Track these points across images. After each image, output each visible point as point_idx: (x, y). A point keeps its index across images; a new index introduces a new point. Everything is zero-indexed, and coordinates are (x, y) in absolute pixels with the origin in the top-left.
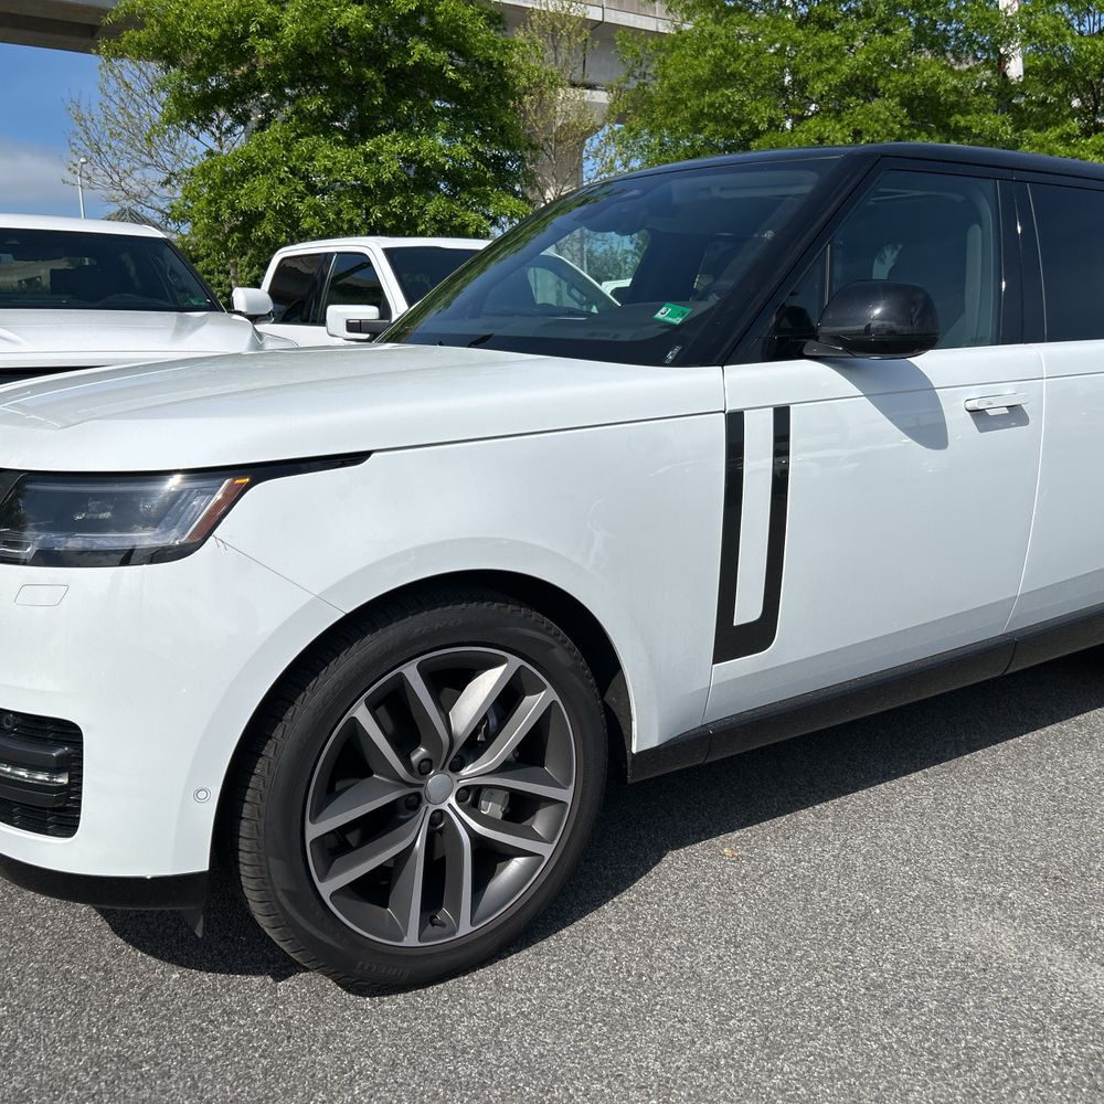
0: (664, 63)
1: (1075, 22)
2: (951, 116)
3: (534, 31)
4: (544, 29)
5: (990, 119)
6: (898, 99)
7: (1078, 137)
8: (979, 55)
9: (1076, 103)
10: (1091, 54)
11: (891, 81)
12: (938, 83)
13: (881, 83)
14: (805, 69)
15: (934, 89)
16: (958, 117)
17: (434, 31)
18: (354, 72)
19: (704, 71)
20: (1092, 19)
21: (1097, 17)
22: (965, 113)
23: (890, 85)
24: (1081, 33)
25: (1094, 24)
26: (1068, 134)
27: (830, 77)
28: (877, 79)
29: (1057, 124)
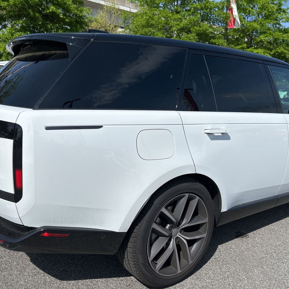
0: (133, 20)
1: (246, 18)
2: (211, 39)
3: (105, 11)
4: (107, 10)
5: (221, 41)
6: (195, 34)
7: (246, 48)
8: (219, 23)
9: (246, 40)
10: (250, 26)
11: (194, 29)
12: (207, 30)
13: (192, 29)
14: (171, 24)
15: (205, 32)
16: (212, 40)
17: (58, 3)
18: (33, 14)
19: (144, 23)
20: (250, 18)
21: (252, 17)
22: (214, 39)
23: (194, 30)
24: (248, 21)
25: (251, 19)
26: (243, 47)
27: (178, 26)
28: (191, 28)
29: (241, 45)
